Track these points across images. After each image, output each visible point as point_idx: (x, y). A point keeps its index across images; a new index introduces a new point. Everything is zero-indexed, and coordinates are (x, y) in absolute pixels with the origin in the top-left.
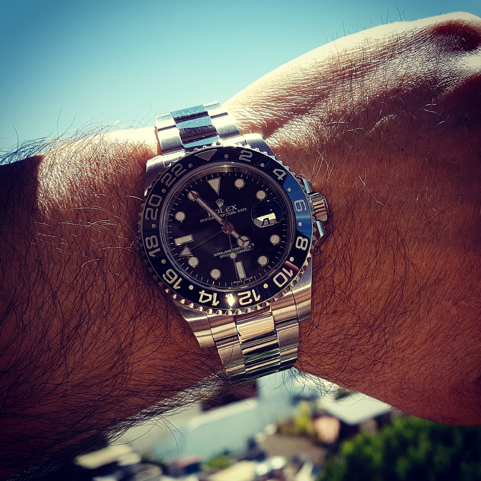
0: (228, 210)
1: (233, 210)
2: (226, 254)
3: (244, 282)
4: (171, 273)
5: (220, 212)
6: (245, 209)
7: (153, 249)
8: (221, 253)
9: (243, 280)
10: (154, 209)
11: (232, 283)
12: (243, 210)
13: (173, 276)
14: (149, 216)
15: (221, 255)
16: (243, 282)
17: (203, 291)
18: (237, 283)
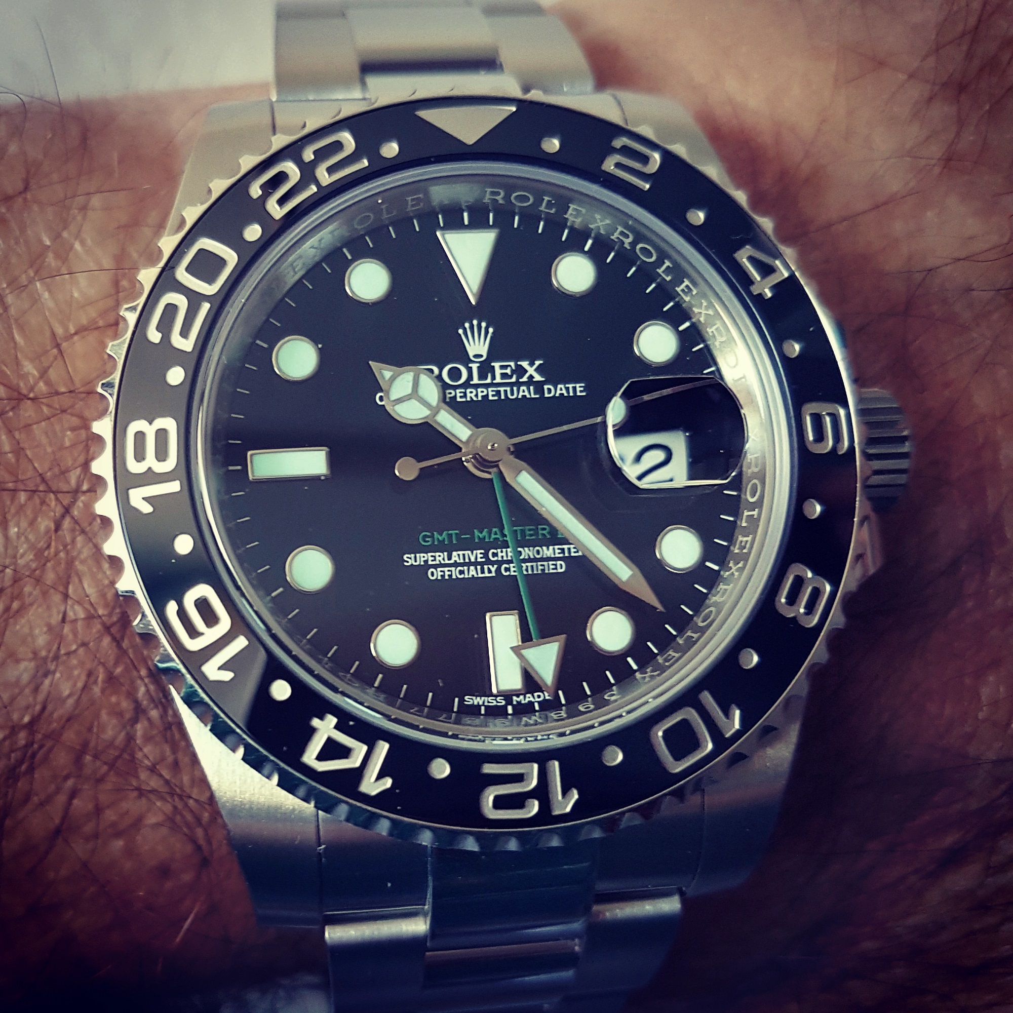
0: (504, 376)
1: (525, 379)
2: (456, 565)
3: (510, 709)
4: (203, 605)
5: (470, 377)
6: (574, 388)
7: (150, 477)
8: (441, 557)
9: (508, 696)
10: (195, 299)
11: (457, 700)
12: (567, 389)
13: (210, 618)
14: (165, 326)
15: (435, 567)
16: (505, 707)
17: (332, 720)
18: (479, 706)
